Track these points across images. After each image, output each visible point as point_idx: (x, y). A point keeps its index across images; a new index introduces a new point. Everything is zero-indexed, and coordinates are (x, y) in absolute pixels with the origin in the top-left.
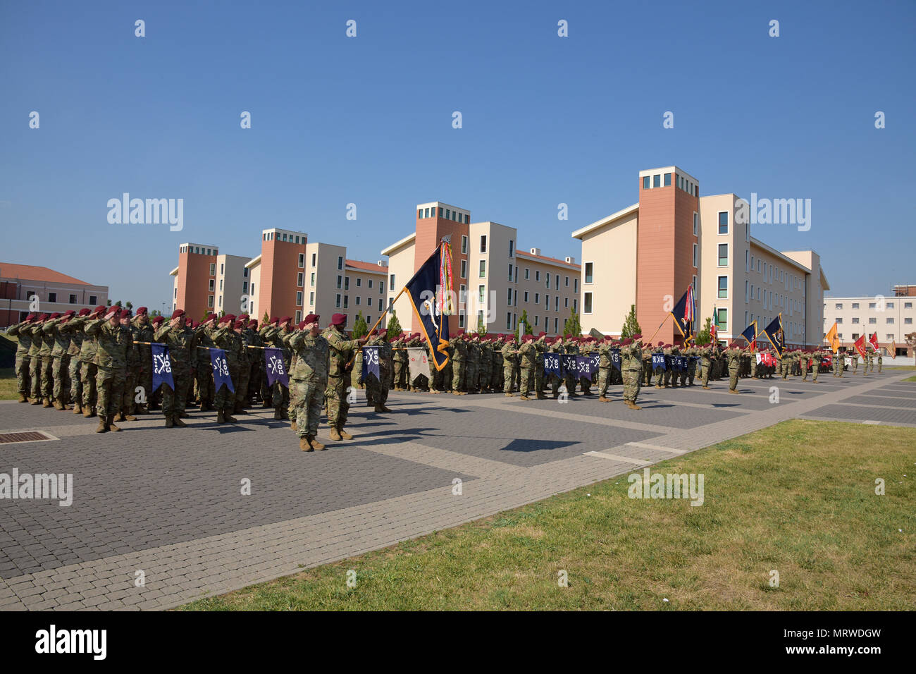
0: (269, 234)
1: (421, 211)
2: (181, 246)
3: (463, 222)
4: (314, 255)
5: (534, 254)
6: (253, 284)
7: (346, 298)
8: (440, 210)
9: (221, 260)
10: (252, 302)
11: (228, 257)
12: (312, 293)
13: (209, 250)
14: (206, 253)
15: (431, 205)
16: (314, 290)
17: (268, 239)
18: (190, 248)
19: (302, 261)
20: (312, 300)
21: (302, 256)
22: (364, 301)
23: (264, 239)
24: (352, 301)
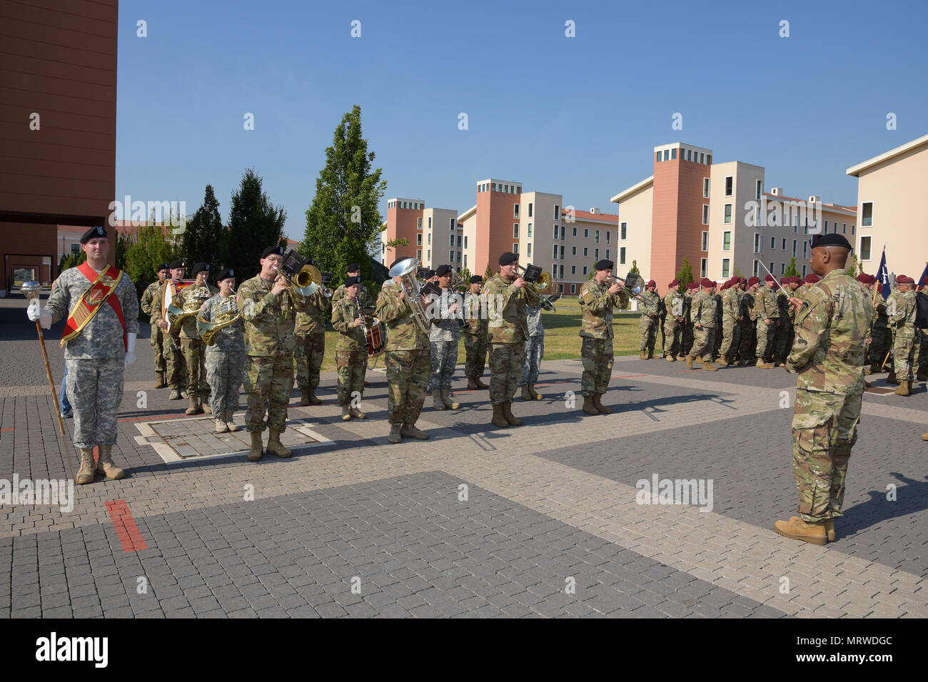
0: (484, 185)
1: (659, 153)
2: (389, 201)
3: (705, 163)
4: (531, 205)
5: (776, 194)
6: (466, 237)
7: (562, 248)
8: (682, 150)
9: (428, 213)
10: (465, 256)
11: (435, 210)
12: (530, 244)
13: (416, 205)
14: (413, 208)
15: (670, 147)
16: (531, 241)
17: (484, 190)
18: (399, 203)
19: (517, 211)
20: (529, 251)
21: (517, 207)
22: (580, 252)
23: (479, 191)
24: (568, 251)
